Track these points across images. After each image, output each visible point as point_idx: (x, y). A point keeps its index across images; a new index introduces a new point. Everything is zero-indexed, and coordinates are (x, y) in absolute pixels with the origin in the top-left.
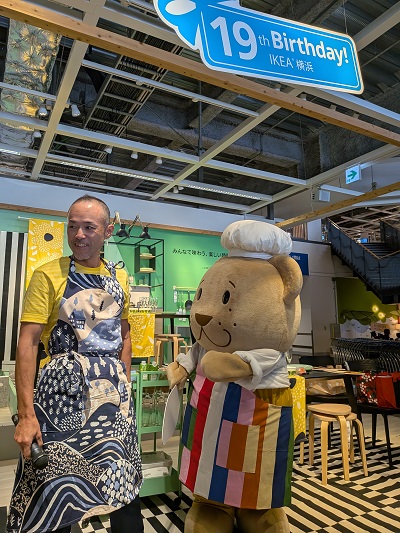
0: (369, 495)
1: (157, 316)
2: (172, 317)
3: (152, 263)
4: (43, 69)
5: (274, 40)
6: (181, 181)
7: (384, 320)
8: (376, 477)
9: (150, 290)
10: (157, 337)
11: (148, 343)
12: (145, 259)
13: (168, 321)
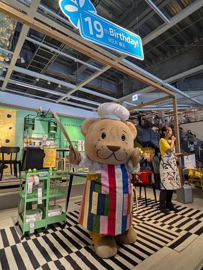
0: (139, 217)
1: (57, 150)
2: (64, 151)
3: (55, 129)
4: (7, 39)
5: (111, 32)
6: (69, 96)
7: (143, 154)
8: (141, 210)
9: (54, 140)
10: (57, 159)
11: (53, 162)
12: (52, 127)
13: (62, 153)
